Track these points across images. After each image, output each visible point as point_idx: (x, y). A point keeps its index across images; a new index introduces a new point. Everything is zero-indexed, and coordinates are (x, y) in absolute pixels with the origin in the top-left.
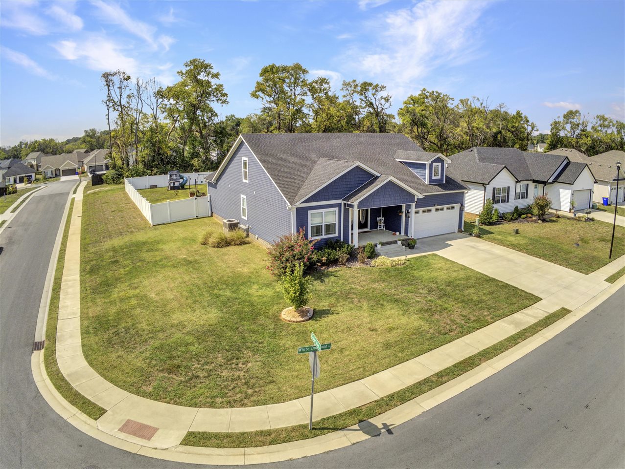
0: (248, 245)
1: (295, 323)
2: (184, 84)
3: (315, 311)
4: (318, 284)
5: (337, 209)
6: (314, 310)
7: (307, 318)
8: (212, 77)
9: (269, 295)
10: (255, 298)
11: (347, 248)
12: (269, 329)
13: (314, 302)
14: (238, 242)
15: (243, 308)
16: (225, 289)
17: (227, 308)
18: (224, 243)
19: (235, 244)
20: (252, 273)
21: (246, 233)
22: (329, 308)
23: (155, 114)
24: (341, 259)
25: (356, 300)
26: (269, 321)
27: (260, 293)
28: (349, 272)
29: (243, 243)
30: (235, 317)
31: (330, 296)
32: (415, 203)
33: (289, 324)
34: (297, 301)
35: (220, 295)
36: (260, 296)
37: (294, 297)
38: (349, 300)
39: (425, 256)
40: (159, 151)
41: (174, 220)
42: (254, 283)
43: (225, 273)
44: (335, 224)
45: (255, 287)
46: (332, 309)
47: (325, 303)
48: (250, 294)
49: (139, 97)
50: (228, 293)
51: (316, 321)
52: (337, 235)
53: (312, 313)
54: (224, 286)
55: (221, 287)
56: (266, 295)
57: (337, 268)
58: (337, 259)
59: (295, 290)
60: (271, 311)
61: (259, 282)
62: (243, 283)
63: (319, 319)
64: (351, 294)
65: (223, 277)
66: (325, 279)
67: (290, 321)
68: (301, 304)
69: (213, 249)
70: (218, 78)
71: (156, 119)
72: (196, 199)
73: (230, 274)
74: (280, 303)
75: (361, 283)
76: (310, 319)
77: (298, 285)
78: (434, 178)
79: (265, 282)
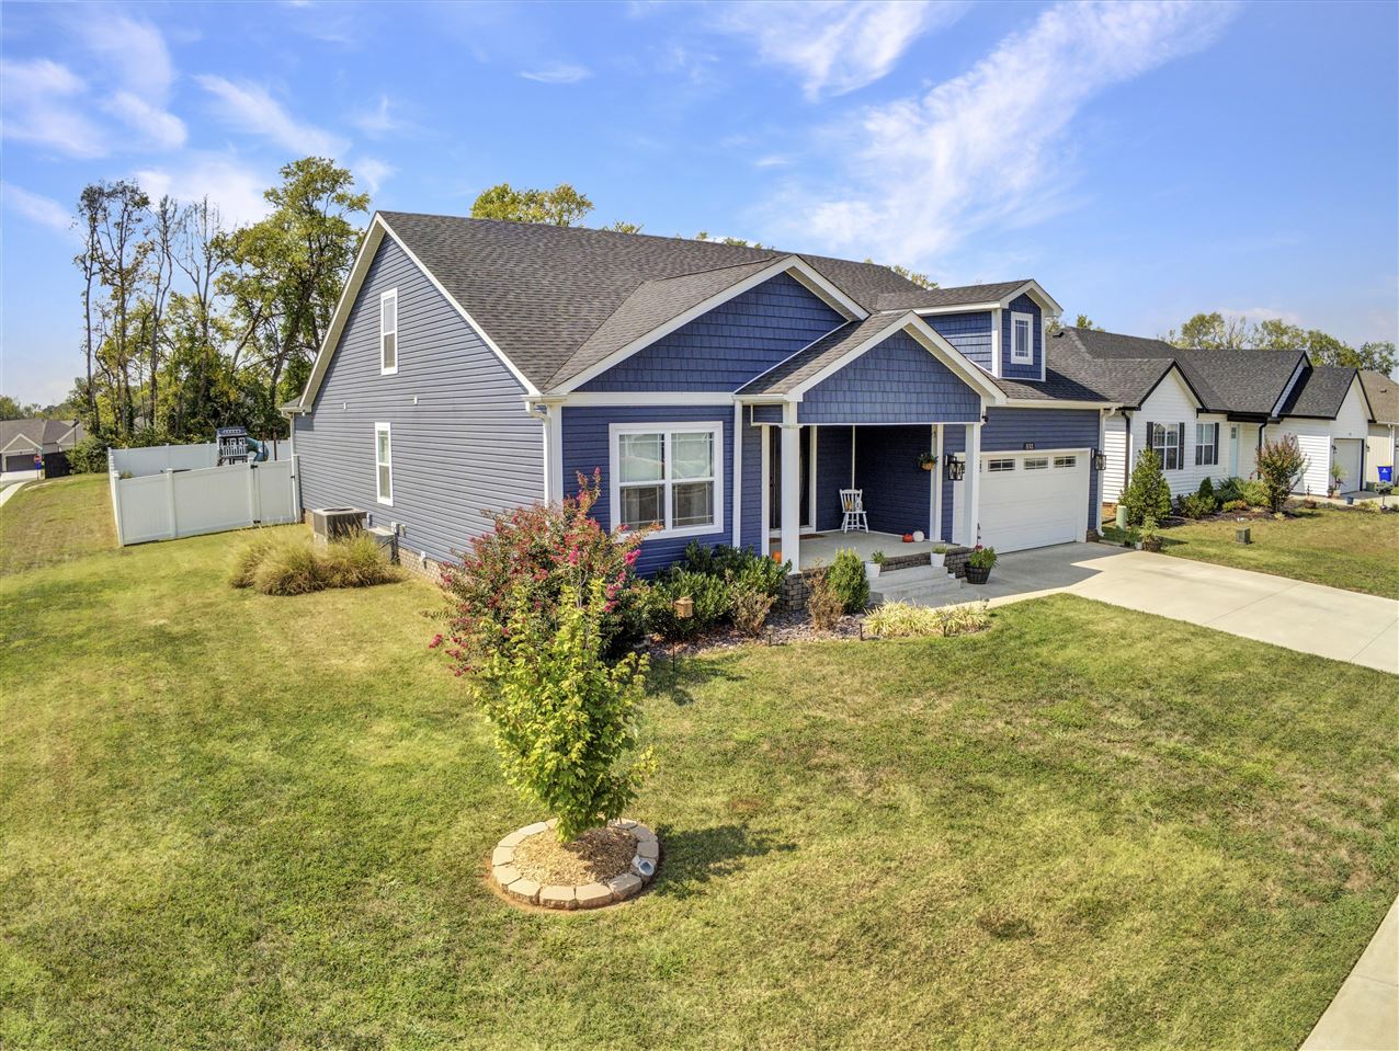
0: (389, 587)
1: (563, 914)
2: (279, 222)
3: (667, 843)
4: (661, 711)
5: (717, 427)
6: (662, 831)
7: (629, 881)
8: (352, 207)
9: (439, 765)
10: (373, 779)
11: (766, 571)
12: (421, 954)
13: (655, 791)
14: (354, 577)
15: (308, 826)
16: (251, 736)
17: (232, 821)
18: (305, 579)
19: (345, 584)
20: (385, 672)
21: (389, 549)
22: (736, 822)
23: (202, 297)
24: (744, 613)
25: (856, 773)
26: (422, 903)
27: (398, 754)
28: (781, 658)
29: (370, 579)
30: (259, 870)
31: (729, 760)
32: (983, 422)
33: (530, 918)
34: (575, 792)
35: (224, 762)
36: (398, 767)
37: (558, 771)
38: (822, 776)
39: (1041, 602)
40: (208, 390)
41: (184, 531)
42: (380, 713)
43: (274, 676)
44: (711, 483)
45: (384, 727)
46: (754, 825)
47: (711, 794)
48: (353, 760)
49: (166, 249)
50: (260, 755)
51: (681, 897)
52: (717, 527)
53: (650, 849)
54: (254, 725)
55: (240, 727)
56: (426, 762)
57: (731, 649)
58: (729, 611)
59: (559, 729)
60: (438, 843)
61: (405, 706)
62: (338, 713)
63: (694, 884)
64: (819, 747)
65: (263, 689)
66: (690, 690)
67: (535, 901)
68: (594, 809)
69: (265, 598)
70: (365, 209)
71: (203, 308)
72: (253, 467)
73: (297, 679)
74: (487, 803)
75: (848, 699)
76: (646, 886)
77: (577, 700)
78: (1015, 359)
79: (430, 706)
